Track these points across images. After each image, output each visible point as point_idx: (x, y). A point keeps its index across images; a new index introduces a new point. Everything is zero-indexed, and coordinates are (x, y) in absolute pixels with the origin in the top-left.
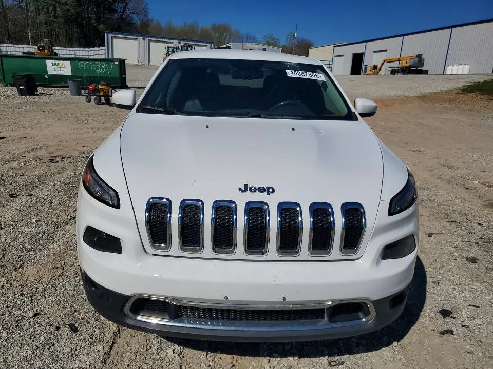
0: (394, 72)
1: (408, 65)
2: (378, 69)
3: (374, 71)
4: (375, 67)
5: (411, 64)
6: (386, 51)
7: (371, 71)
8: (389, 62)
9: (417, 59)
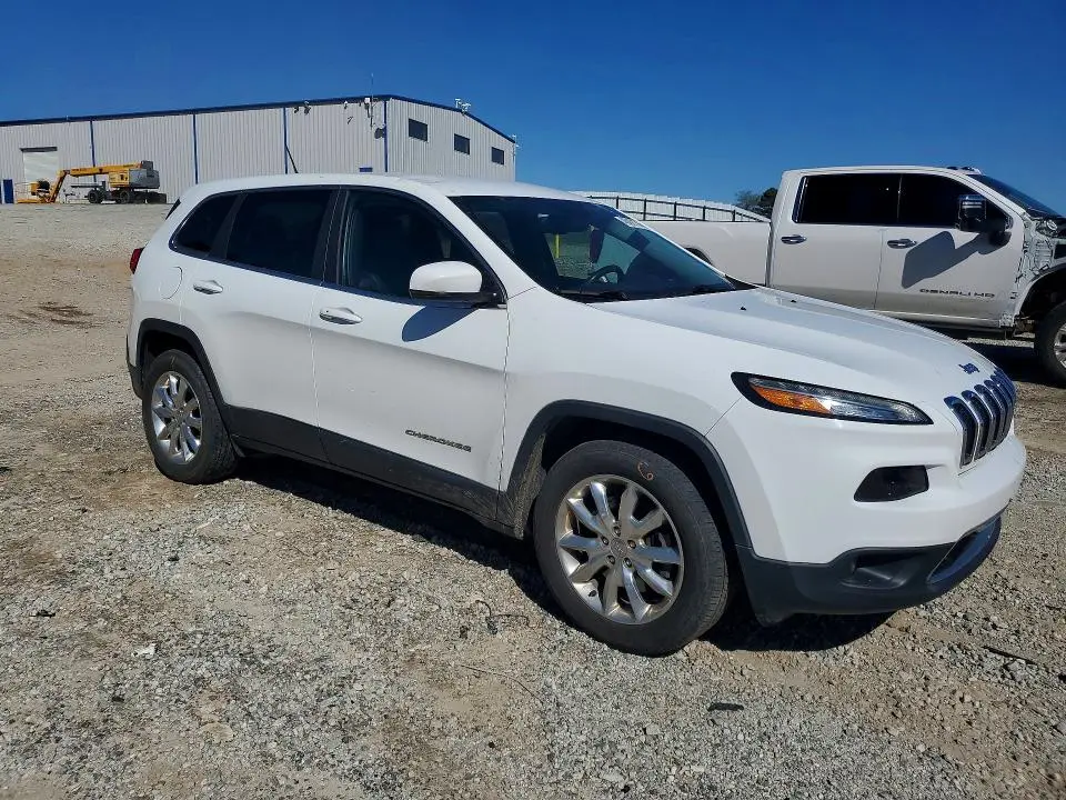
0: (96, 196)
1: (126, 182)
2: (52, 191)
3: (41, 194)
4: (44, 185)
5: (134, 180)
6: (55, 149)
7: (33, 194)
8: (77, 176)
9: (144, 173)
